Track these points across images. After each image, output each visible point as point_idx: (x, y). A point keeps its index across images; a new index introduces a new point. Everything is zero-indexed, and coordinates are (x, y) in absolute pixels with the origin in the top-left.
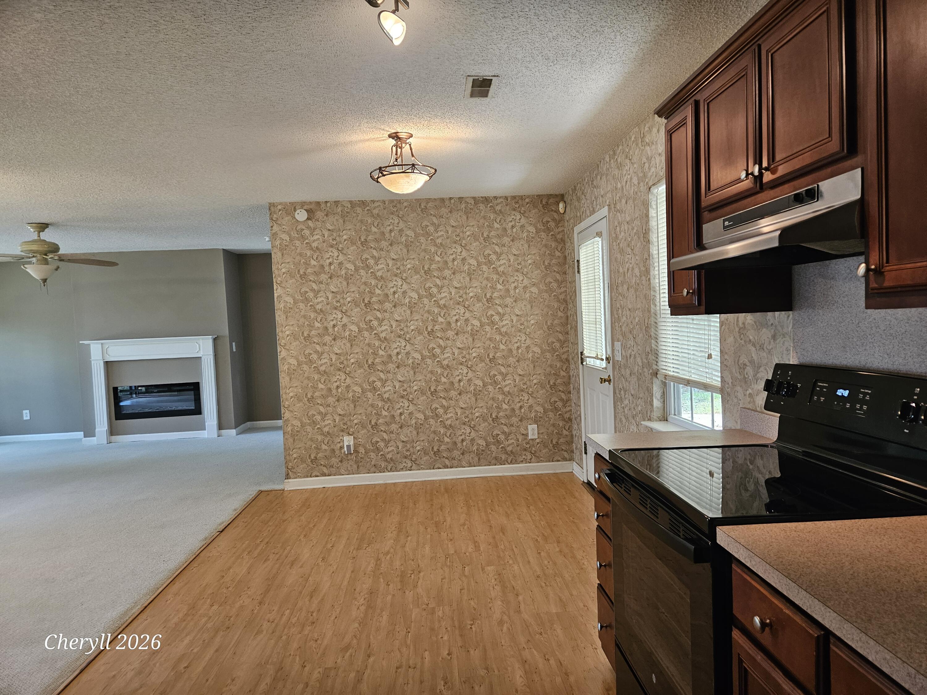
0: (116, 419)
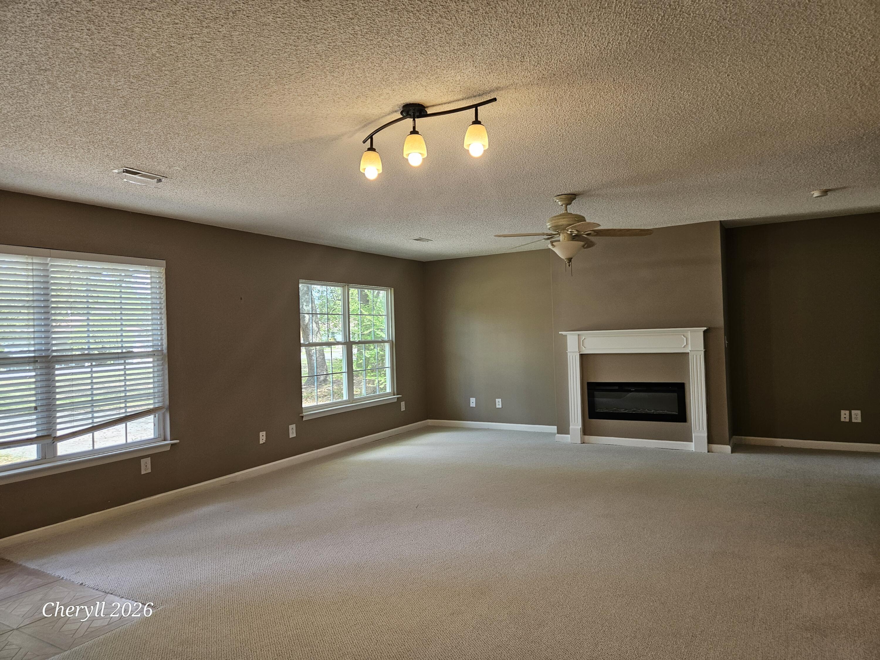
0: (590, 418)
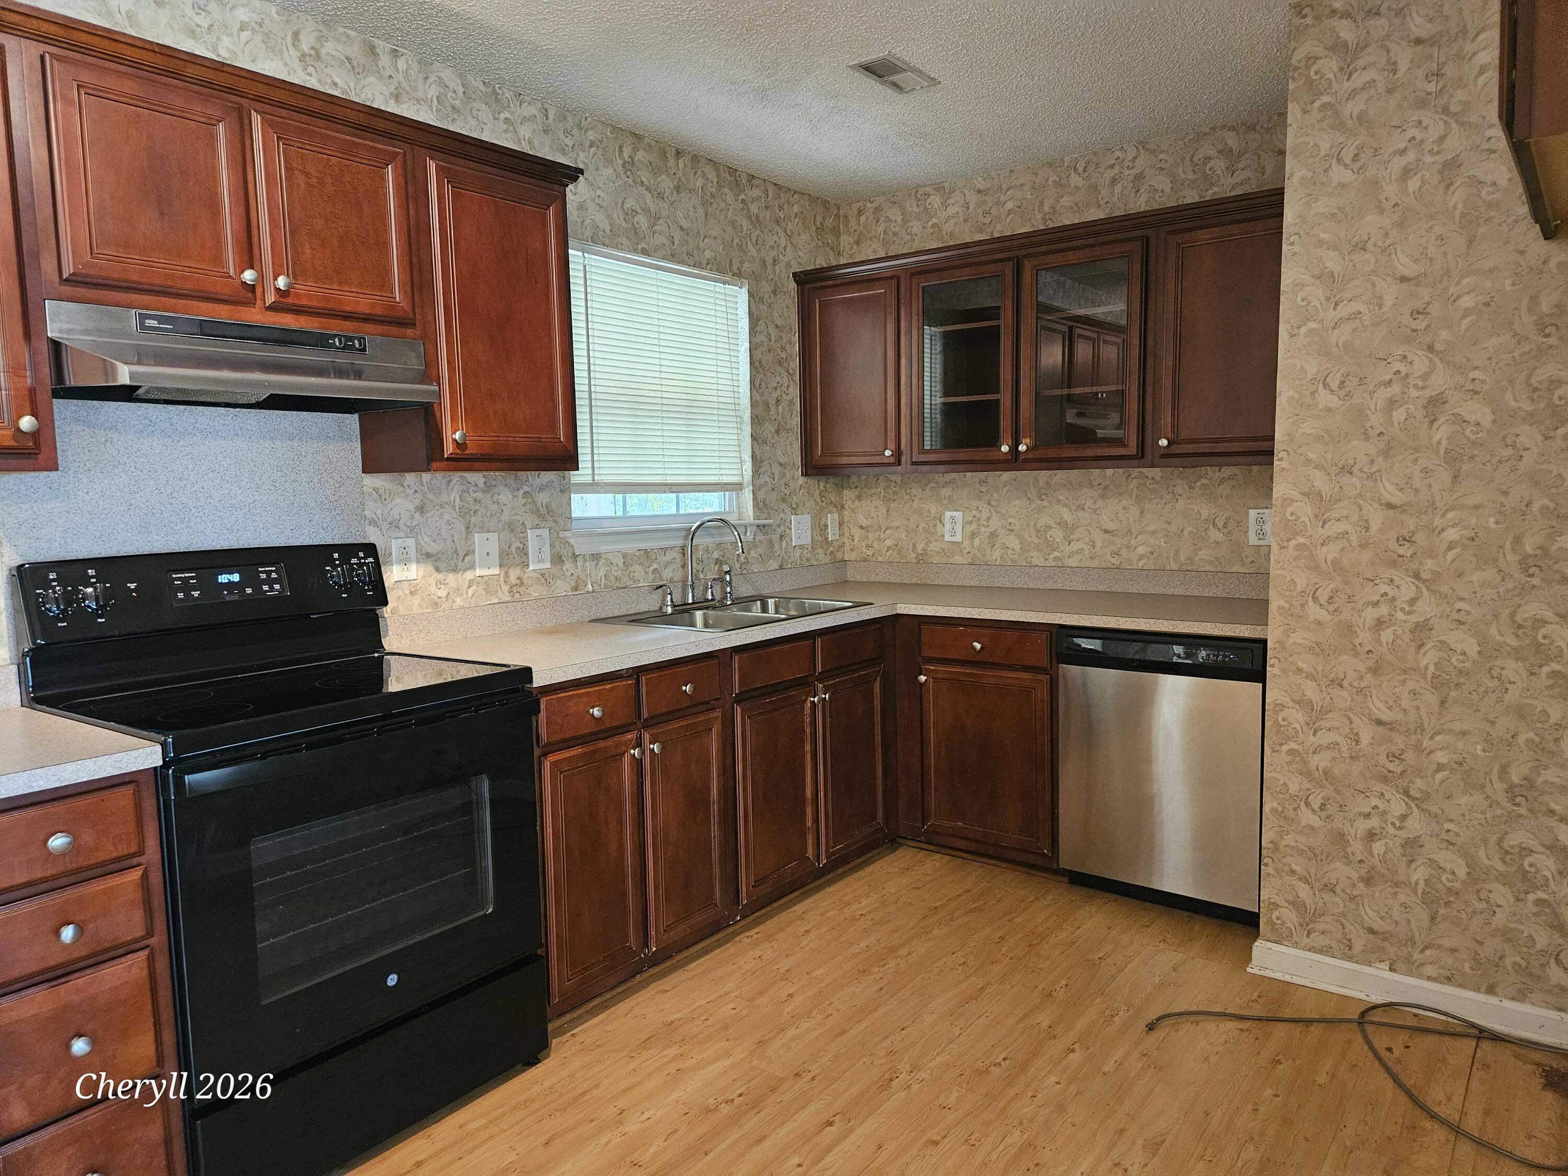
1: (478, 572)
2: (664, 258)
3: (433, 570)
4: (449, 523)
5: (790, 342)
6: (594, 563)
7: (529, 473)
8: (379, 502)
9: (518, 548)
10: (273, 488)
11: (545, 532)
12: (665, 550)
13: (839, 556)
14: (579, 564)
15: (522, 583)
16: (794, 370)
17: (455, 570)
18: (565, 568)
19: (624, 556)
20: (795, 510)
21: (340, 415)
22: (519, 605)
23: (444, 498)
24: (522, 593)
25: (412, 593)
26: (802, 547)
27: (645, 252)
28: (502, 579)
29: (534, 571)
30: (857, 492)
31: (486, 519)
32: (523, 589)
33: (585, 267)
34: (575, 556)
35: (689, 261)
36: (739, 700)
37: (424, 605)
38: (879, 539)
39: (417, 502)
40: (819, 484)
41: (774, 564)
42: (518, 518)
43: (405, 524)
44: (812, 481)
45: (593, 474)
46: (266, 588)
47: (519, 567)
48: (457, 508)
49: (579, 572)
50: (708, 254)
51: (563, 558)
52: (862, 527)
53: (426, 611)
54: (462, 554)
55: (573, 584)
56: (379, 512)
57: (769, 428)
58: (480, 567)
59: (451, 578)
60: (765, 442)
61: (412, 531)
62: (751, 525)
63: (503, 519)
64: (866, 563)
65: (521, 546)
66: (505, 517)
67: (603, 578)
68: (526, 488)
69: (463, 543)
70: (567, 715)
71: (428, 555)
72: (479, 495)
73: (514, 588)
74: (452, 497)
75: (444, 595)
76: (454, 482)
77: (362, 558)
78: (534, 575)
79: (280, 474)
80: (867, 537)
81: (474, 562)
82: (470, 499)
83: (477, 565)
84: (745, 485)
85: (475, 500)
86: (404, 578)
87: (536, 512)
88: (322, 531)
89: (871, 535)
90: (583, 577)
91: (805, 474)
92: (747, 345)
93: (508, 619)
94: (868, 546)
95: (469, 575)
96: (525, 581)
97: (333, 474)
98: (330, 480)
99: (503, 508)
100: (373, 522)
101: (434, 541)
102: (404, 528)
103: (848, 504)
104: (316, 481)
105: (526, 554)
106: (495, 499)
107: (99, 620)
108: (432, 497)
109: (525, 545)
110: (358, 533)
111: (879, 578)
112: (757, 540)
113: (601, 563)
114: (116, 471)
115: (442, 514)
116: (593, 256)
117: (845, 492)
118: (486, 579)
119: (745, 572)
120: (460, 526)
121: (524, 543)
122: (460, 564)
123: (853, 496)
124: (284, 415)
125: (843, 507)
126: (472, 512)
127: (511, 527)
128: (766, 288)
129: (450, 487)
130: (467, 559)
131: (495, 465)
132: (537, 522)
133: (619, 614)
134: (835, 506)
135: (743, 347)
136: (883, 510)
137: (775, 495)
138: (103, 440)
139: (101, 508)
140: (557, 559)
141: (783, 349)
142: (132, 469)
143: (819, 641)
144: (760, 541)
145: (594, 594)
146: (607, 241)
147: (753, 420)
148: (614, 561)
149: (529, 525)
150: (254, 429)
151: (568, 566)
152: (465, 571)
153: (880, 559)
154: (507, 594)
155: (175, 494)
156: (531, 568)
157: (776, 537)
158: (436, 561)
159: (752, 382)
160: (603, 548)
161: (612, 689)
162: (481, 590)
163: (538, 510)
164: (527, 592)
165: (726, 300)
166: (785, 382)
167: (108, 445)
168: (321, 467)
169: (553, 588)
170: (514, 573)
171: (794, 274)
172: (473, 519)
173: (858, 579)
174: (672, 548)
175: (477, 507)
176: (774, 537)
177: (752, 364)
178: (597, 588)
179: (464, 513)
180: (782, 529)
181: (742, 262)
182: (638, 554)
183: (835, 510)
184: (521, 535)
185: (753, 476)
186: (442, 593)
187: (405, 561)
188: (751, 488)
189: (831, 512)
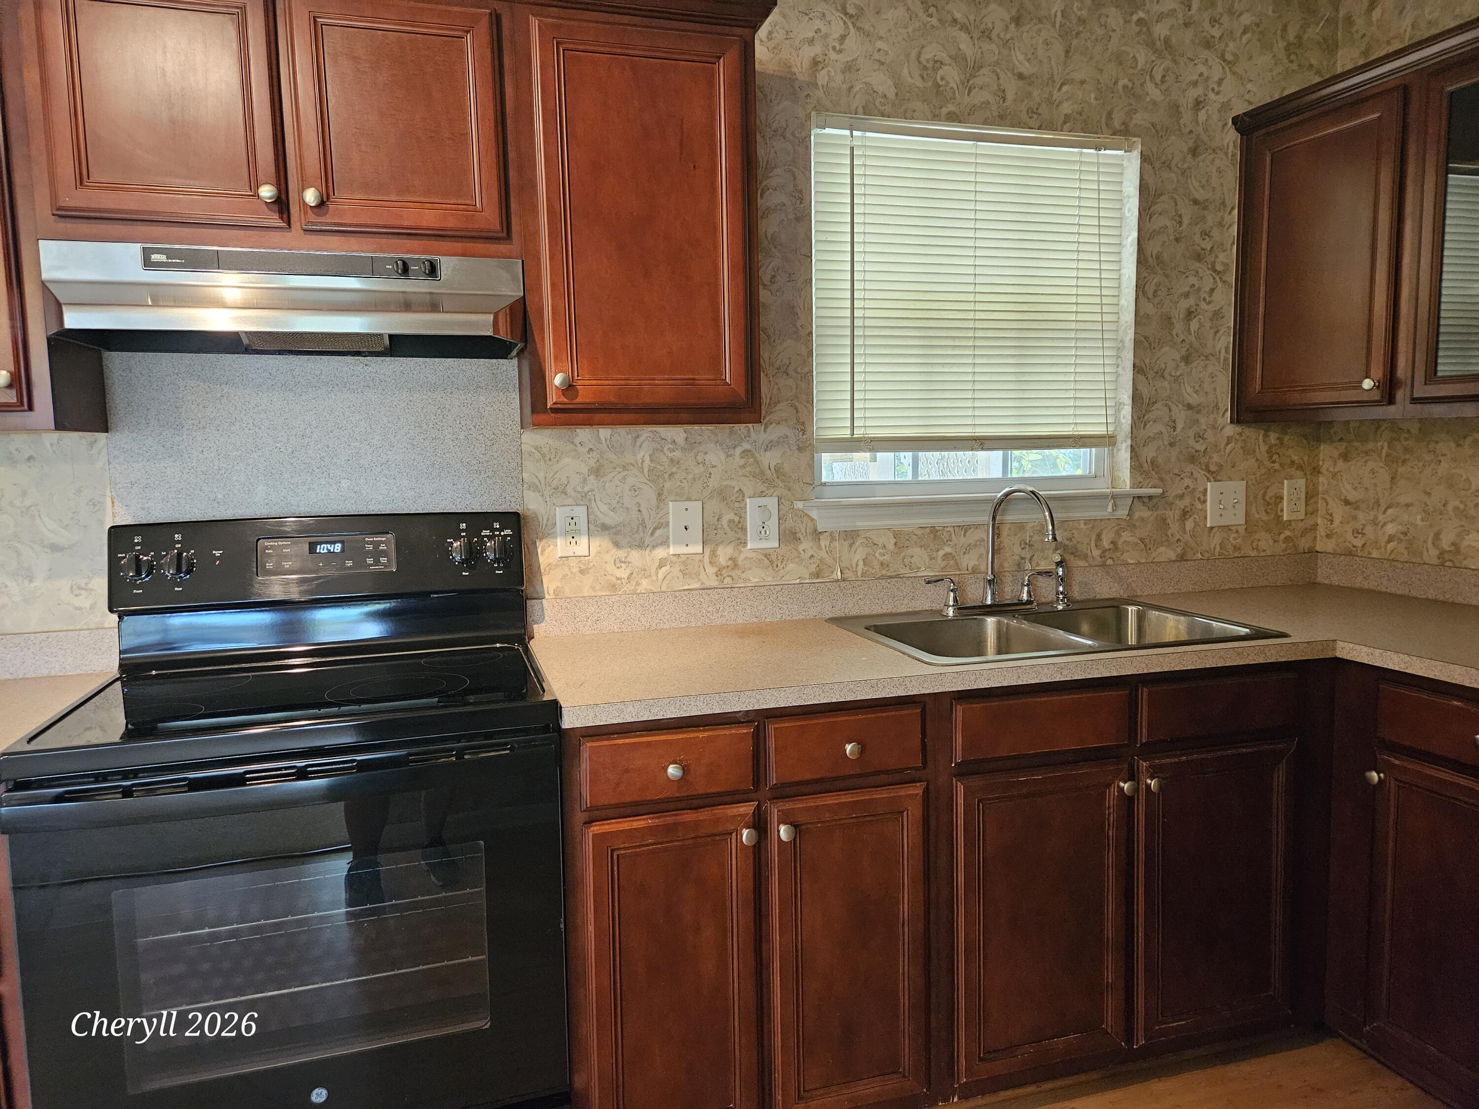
1: (672, 550)
2: (987, 122)
3: (611, 545)
4: (633, 489)
5: (1221, 224)
6: (846, 543)
7: (750, 425)
8: (542, 462)
9: (731, 521)
10: (409, 446)
11: (772, 503)
12: (965, 529)
13: (1304, 544)
14: (823, 544)
15: (736, 565)
16: (1226, 265)
17: (641, 546)
18: (801, 548)
19: (897, 535)
20: (1214, 475)
21: (494, 361)
22: (725, 593)
23: (628, 458)
24: (735, 577)
25: (582, 572)
26: (1227, 528)
27: (952, 118)
28: (707, 559)
29: (754, 550)
30: (1342, 447)
31: (685, 485)
32: (736, 573)
33: (852, 149)
34: (817, 534)
35: (1030, 123)
36: (964, 771)
37: (598, 587)
38: (1375, 522)
39: (592, 463)
40: (1266, 436)
41: (1167, 553)
42: (732, 483)
43: (574, 489)
44: (1253, 434)
45: (853, 427)
46: (370, 561)
47: (732, 545)
48: (646, 471)
49: (823, 553)
50: (1066, 108)
51: (799, 535)
52: (1347, 502)
53: (599, 593)
54: (650, 526)
55: (813, 568)
56: (541, 475)
57: (1169, 356)
58: (675, 543)
59: (635, 556)
60: (1160, 374)
61: (584, 498)
62: (1124, 496)
63: (711, 484)
64: (1349, 558)
65: (737, 519)
66: (714, 483)
67: (861, 563)
68: (746, 446)
69: (653, 513)
70: (627, 771)
71: (605, 528)
72: (677, 454)
73: (724, 571)
74: (639, 456)
75: (626, 576)
76: (642, 439)
77: (497, 530)
78: (754, 555)
79: (418, 430)
80: (1355, 518)
81: (668, 537)
82: (665, 459)
83: (671, 540)
84: (1120, 438)
85: (672, 460)
86: (572, 554)
87: (760, 475)
88: (468, 496)
89: (1361, 515)
90: (829, 561)
91: (1237, 420)
92: (1135, 234)
93: (710, 609)
94: (1356, 532)
95: (660, 553)
96: (739, 563)
97: (484, 431)
98: (481, 437)
99: (711, 470)
100: (534, 487)
101: (613, 510)
102: (573, 494)
103: (1326, 466)
104: (462, 437)
105: (744, 529)
106: (700, 459)
107: (176, 589)
108: (611, 456)
109: (742, 518)
110: (513, 499)
111: (1371, 584)
112: (1136, 516)
113: (858, 543)
114: (233, 428)
115: (624, 478)
116: (868, 134)
117: (1322, 447)
118: (684, 558)
119: (1109, 562)
120: (649, 493)
121: (741, 513)
122: (648, 539)
123: (1336, 454)
124: (424, 363)
125: (1316, 471)
126: (666, 476)
127: (722, 494)
128: (1177, 146)
129: (638, 444)
130: (658, 533)
131: (626, 417)
132: (762, 488)
133: (880, 611)
134: (1300, 468)
135: (1130, 239)
136: (1384, 475)
137: (1174, 452)
138: (219, 395)
139: (216, 468)
140: (789, 536)
141: (1205, 234)
142: (251, 426)
143: (1144, 693)
144: (1142, 520)
145: (843, 584)
146: (888, 108)
147: (1137, 344)
148: (880, 541)
149: (748, 492)
150: (388, 380)
151: (806, 545)
152: (654, 547)
153: (1375, 554)
154: (713, 577)
155: (297, 454)
156: (749, 546)
157: (1173, 515)
158: (616, 534)
159: (1140, 288)
160: (860, 524)
161: (709, 739)
162: (676, 571)
163: (762, 473)
164: (743, 576)
165: (1098, 172)
166: (1208, 283)
167: (224, 400)
168: (469, 422)
169: (781, 573)
170: (724, 554)
171: (1235, 120)
172: (667, 485)
173: (1335, 580)
174: (977, 527)
175: (674, 470)
176: (1169, 514)
177: (1139, 262)
178: (849, 575)
179: (655, 476)
180: (1187, 501)
181: (1132, 112)
182: (919, 532)
183: (1299, 473)
184: (737, 505)
185: (1134, 426)
186: (623, 573)
187: (572, 534)
188: (1129, 442)
189: (1291, 478)
